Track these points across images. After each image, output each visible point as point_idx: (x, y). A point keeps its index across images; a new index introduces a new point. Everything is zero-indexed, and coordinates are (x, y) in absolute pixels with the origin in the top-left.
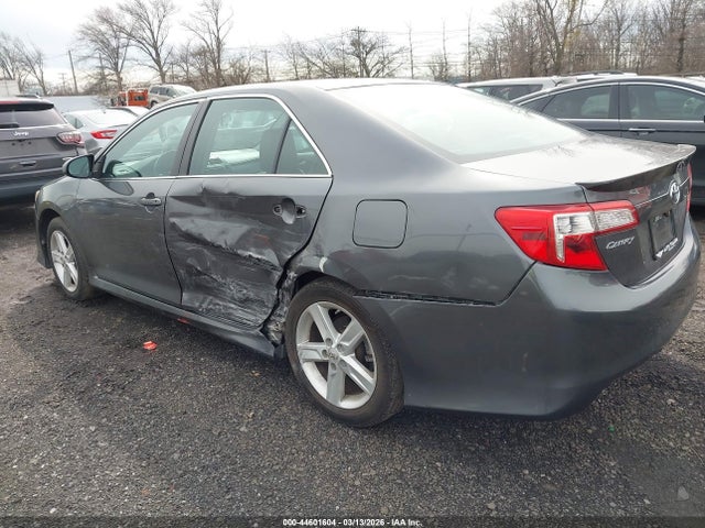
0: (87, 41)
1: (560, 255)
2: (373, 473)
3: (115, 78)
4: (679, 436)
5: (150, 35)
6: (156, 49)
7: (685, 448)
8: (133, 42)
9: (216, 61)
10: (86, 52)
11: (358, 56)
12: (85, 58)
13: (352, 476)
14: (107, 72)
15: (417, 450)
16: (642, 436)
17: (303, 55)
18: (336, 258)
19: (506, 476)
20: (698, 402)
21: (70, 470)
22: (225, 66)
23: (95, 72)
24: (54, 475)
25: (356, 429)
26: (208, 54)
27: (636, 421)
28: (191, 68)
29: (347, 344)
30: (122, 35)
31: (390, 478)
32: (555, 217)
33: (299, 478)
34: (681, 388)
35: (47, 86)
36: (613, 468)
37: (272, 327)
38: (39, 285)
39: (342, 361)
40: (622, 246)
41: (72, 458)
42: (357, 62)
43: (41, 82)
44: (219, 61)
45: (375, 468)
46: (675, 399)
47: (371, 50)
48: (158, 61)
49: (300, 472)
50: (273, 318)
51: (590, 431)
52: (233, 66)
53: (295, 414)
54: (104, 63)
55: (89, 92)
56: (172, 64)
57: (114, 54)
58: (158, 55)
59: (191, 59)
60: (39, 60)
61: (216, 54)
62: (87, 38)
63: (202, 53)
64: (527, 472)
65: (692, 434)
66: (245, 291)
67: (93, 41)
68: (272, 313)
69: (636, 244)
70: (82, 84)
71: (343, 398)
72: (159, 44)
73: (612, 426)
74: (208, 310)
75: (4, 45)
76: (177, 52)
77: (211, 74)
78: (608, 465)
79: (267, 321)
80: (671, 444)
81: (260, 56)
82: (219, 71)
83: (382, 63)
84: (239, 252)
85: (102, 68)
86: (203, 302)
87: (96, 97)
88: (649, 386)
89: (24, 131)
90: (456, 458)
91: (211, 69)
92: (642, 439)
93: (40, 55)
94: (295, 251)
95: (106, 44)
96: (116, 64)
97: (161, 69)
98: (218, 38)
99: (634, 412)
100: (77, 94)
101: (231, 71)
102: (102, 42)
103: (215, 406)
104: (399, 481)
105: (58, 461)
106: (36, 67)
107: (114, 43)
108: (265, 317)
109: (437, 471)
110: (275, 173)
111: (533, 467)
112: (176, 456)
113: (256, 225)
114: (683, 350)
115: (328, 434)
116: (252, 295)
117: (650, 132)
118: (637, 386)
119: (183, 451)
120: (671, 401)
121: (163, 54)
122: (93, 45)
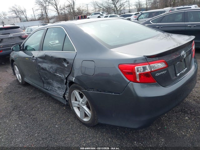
0: (37, 5)
1: (138, 80)
2: (90, 141)
3: (45, 15)
4: (186, 131)
5: (55, 2)
6: (56, 6)
7: (188, 135)
8: (50, 4)
9: (73, 9)
10: (37, 8)
11: (114, 4)
12: (37, 10)
13: (83, 142)
14: (43, 13)
15: (104, 134)
16: (174, 130)
17: (97, 5)
18: (77, 78)
19: (129, 144)
20: (195, 119)
21: (7, 139)
22: (76, 9)
23: (40, 14)
24: (2, 140)
25: (88, 127)
26: (71, 6)
27: (174, 125)
28: (66, 11)
29: (83, 103)
30: (47, 2)
31: (94, 143)
32: (136, 67)
33: (68, 143)
34: (191, 114)
35: (28, 18)
36: (162, 142)
37: (66, 96)
38: (14, 80)
39: (83, 107)
40: (161, 74)
41: (9, 135)
42: (114, 6)
43: (26, 17)
44: (74, 8)
45: (91, 140)
46: (188, 117)
47: (117, 2)
48: (57, 9)
49: (69, 141)
50: (66, 93)
51: (158, 128)
52: (78, 9)
53: (72, 121)
54: (43, 11)
55: (39, 19)
56: (61, 10)
57: (45, 8)
58: (57, 7)
59: (66, 8)
60: (25, 11)
61: (73, 6)
62: (37, 4)
63: (69, 6)
64: (135, 142)
65: (191, 130)
66: (58, 85)
67: (39, 5)
68: (66, 92)
69: (168, 73)
70: (37, 18)
71: (84, 118)
72: (57, 4)
73: (166, 127)
74: (51, 90)
75: (16, 7)
76: (62, 7)
77: (72, 12)
78: (161, 140)
79: (65, 94)
80: (183, 133)
81: (85, 6)
82: (74, 11)
83: (121, 6)
84: (55, 74)
85: (42, 12)
86: (49, 87)
87: (40, 21)
88: (181, 113)
89: (11, 35)
90: (115, 137)
91: (72, 11)
92: (174, 131)
93: (25, 10)
94: (68, 75)
95: (43, 5)
96: (46, 11)
97: (58, 12)
98: (73, 2)
99: (174, 122)
100: (35, 20)
101: (77, 11)
102: (42, 5)
103: (51, 118)
104: (96, 145)
105: (5, 136)
106: (24, 13)
107: (45, 5)
108: (64, 93)
109: (109, 141)
110: (62, 51)
111: (138, 141)
112: (36, 135)
113: (59, 66)
114: (195, 100)
115: (80, 128)
116: (60, 86)
117: (194, 26)
118: (177, 113)
119: (38, 133)
120: (187, 118)
121: (58, 8)
122: (39, 6)
